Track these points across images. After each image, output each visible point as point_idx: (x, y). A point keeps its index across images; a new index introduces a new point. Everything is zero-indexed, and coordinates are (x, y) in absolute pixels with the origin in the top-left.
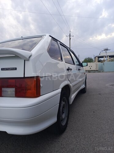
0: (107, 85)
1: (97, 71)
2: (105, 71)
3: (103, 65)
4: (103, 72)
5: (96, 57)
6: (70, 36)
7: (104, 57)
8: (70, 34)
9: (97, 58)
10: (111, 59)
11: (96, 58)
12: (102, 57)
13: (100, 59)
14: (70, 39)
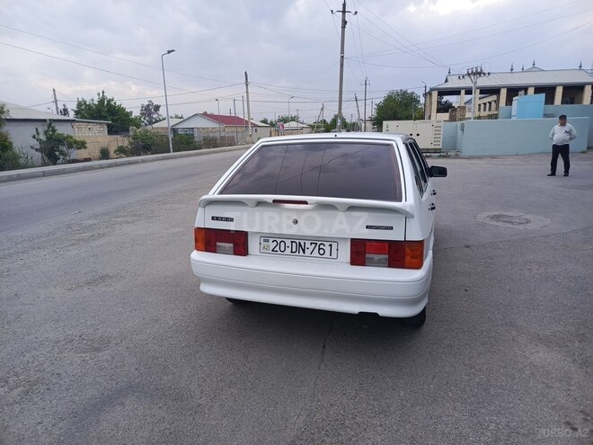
0: (482, 217)
1: (436, 151)
2: (466, 151)
3: (460, 132)
4: (457, 157)
5: (432, 90)
6: (344, 12)
7: (463, 92)
8: (344, 5)
9: (435, 94)
10: (486, 100)
11: (430, 93)
12: (456, 92)
13: (445, 98)
14: (345, 23)
